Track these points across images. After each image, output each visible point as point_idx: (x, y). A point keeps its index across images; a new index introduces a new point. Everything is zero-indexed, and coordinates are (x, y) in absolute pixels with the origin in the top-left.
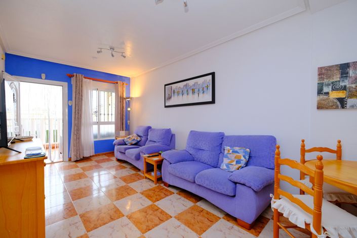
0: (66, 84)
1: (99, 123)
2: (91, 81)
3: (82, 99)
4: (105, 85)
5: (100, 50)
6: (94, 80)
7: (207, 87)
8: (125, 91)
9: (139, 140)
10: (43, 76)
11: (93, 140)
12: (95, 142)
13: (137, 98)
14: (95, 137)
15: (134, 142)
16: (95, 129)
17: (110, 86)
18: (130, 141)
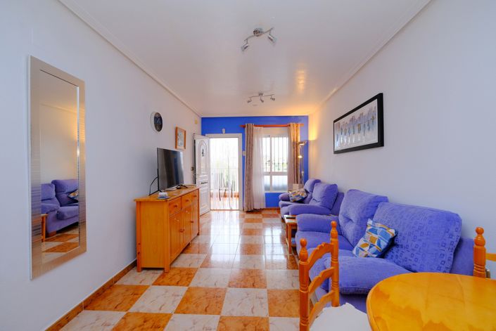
0: (241, 135)
1: (271, 174)
2: (262, 128)
3: (252, 149)
4: (277, 130)
5: (249, 99)
6: (264, 126)
7: (373, 118)
8: (299, 134)
9: (304, 196)
10: (224, 130)
11: (264, 192)
12: (266, 194)
13: (315, 141)
14: (267, 188)
15: (298, 199)
16: (266, 180)
17: (284, 130)
18: (293, 196)
